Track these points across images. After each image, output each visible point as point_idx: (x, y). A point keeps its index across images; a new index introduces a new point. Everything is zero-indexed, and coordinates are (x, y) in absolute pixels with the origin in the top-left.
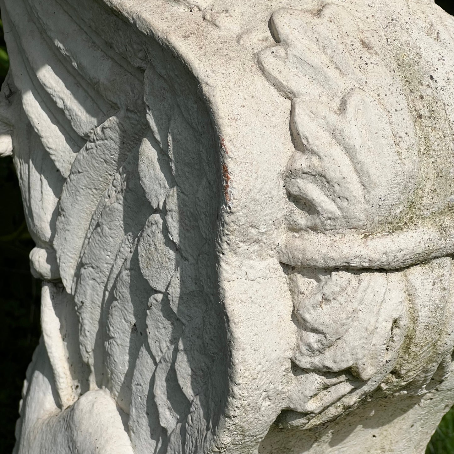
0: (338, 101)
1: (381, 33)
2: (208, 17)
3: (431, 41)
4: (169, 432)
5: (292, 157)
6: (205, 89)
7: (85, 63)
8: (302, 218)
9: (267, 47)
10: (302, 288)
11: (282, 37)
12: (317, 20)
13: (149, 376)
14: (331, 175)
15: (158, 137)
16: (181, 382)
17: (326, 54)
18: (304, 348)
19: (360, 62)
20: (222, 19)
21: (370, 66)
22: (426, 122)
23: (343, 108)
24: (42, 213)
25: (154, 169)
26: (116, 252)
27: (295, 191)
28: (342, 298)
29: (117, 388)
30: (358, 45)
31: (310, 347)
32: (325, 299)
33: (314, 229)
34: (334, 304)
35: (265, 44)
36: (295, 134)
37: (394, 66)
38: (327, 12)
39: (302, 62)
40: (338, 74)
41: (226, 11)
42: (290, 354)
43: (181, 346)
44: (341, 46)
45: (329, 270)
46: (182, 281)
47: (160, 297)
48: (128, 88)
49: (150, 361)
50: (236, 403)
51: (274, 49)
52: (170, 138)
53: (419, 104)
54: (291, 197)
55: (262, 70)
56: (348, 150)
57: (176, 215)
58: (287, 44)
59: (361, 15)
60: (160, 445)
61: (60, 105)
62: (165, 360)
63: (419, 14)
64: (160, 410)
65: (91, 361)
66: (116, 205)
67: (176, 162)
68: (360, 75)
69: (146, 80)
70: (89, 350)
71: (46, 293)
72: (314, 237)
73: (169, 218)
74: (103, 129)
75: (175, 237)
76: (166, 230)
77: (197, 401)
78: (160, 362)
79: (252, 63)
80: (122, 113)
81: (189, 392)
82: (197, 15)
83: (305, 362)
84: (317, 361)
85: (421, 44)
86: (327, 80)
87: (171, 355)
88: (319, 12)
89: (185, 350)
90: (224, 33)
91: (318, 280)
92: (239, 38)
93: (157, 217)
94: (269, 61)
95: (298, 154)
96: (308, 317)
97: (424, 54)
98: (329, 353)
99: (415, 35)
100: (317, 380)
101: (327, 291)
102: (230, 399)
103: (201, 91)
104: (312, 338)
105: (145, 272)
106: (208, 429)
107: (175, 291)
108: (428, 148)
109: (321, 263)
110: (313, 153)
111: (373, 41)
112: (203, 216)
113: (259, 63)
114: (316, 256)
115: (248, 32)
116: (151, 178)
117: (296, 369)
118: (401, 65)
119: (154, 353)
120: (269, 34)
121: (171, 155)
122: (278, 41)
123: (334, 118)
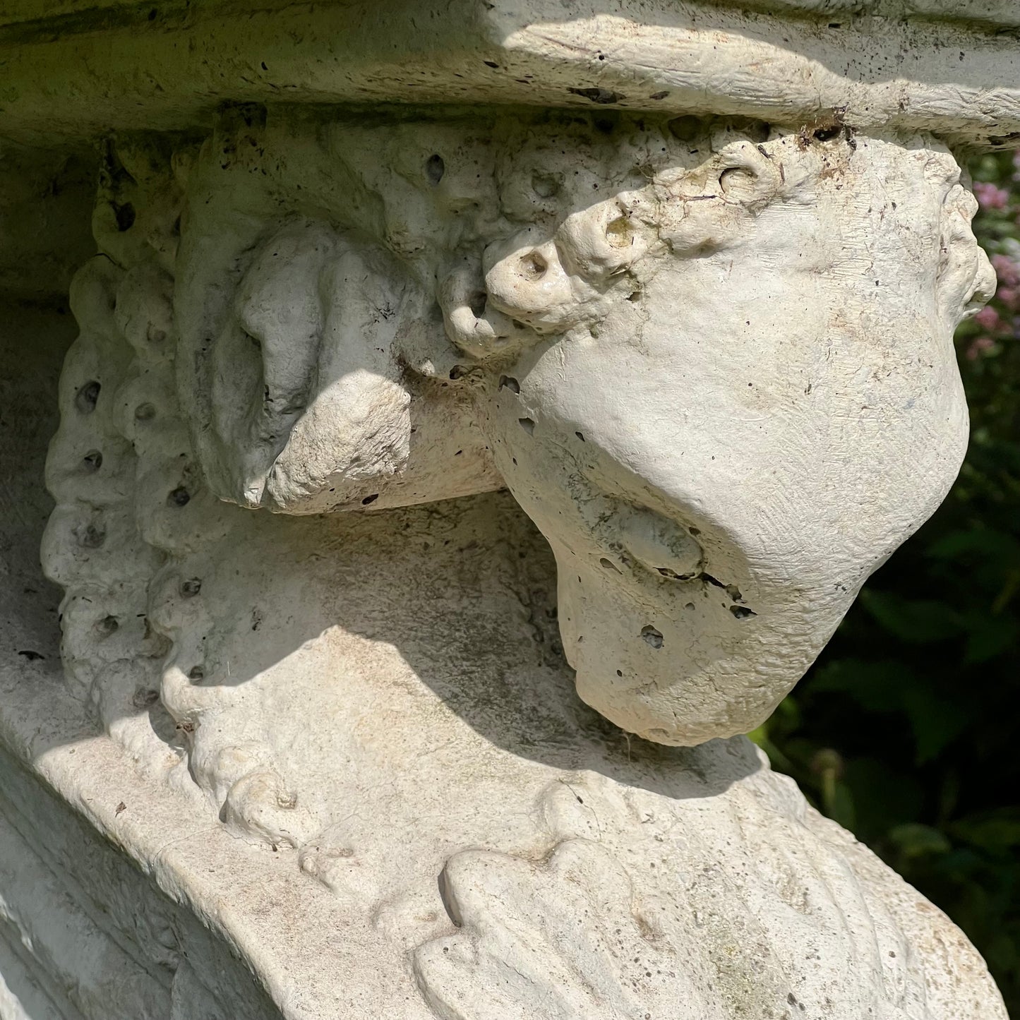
1: (683, 899)
2: (309, 865)
3: (790, 913)
7: (48, 941)
9: (435, 937)
11: (466, 916)
12: (544, 878)
17: (561, 952)
19: (634, 970)
20: (339, 871)
21: (656, 981)
30: (631, 931)
35: (431, 927)
37: (711, 974)
38: (565, 859)
39: (509, 972)
40: (586, 998)
41: (348, 852)
44: (593, 936)
48: (140, 1004)
51: (448, 942)
55: (423, 988)
59: (639, 859)
63: (766, 851)
68: (634, 999)
69: (176, 996)
82: (288, 859)
85: (767, 921)
86: (563, 1013)
88: (549, 856)
90: (342, 901)
92: (375, 913)
94: (438, 969)
97: (776, 944)
99: (755, 901)
111: (665, 920)
113: (417, 972)
115: (394, 900)
118: (725, 971)
120: (439, 904)
122: (458, 922)
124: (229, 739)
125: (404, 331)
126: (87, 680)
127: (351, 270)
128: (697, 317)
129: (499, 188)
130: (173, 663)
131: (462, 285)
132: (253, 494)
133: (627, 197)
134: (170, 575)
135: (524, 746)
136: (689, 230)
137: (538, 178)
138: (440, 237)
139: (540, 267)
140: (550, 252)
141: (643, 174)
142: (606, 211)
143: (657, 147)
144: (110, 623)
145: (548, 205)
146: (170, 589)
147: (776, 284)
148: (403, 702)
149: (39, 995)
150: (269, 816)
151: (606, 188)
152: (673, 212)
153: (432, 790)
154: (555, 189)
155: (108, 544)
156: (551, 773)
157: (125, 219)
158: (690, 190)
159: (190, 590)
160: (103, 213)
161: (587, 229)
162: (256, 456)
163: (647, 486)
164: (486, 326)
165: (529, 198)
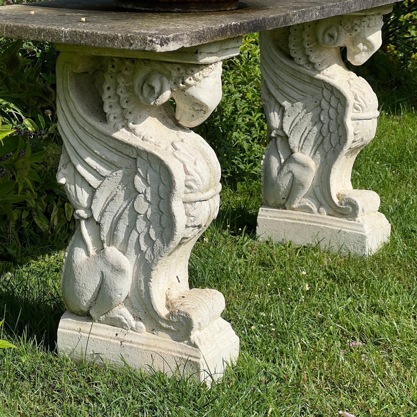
0: (193, 162)
4: (144, 251)
5: (186, 177)
6: (166, 163)
7: (109, 157)
8: (188, 190)
10: (188, 207)
11: (178, 148)
13: (136, 238)
14: (196, 180)
15: (142, 175)
16: (151, 236)
17: (188, 151)
18: (190, 221)
22: (209, 165)
23: (195, 164)
24: (83, 199)
25: (140, 183)
26: (120, 206)
27: (187, 184)
28: (198, 208)
29: (118, 245)
31: (191, 221)
32: (195, 209)
33: (191, 193)
34: (197, 210)
35: (173, 150)
36: (186, 171)
41: (160, 143)
42: (186, 223)
43: (151, 227)
45: (195, 202)
46: (152, 210)
47: (142, 215)
48: (126, 163)
49: (136, 233)
50: (176, 236)
51: (176, 151)
52: (148, 175)
53: (207, 161)
54: (186, 186)
55: (176, 157)
56: (198, 174)
57: (150, 194)
58: (179, 150)
60: (139, 256)
61: (95, 168)
62: (144, 232)
64: (142, 246)
65: (105, 239)
66: (122, 194)
67: (150, 181)
69: (138, 161)
70: (105, 236)
71: (83, 223)
72: (191, 194)
73: (147, 195)
74: (116, 174)
75: (149, 199)
76: (145, 198)
77: (158, 240)
78: (141, 232)
79: (172, 155)
80: (124, 169)
81: (154, 238)
82: (153, 144)
83: (189, 225)
84: (193, 224)
86: (190, 158)
87: (146, 230)
89: (153, 228)
90: (162, 148)
91: (192, 205)
93: (142, 195)
94: (177, 155)
95: (187, 176)
96: (191, 213)
98: (195, 222)
100: (191, 228)
101: (195, 207)
102: (174, 236)
103: (165, 163)
104: (192, 218)
105: (137, 210)
106: (164, 245)
107: (149, 213)
108: (211, 171)
109: (194, 200)
110: (192, 175)
112: (162, 193)
113: (174, 155)
114: (193, 199)
115: (168, 147)
116: (139, 185)
117: (187, 227)
118: (201, 152)
119: (138, 231)
120: (173, 148)
121: (148, 179)
122: (176, 149)
123: (194, 167)
124: (140, 131)
125: (171, 85)
126: (113, 124)
127: (165, 79)
128: (206, 84)
129: (186, 71)
130: (130, 122)
131: (181, 81)
132: (152, 103)
133: (200, 72)
134: (127, 111)
135: (171, 128)
136: (206, 75)
137: (191, 70)
138: (177, 76)
139: (190, 79)
140: (192, 78)
141: (202, 70)
142: (198, 73)
143: (203, 67)
144: (115, 117)
145: (192, 73)
146: (128, 113)
147: (212, 79)
148: (159, 125)
149: (102, 163)
150: (150, 140)
151: (198, 71)
152: (204, 73)
153: (166, 135)
154: (193, 71)
155: (113, 107)
156: (176, 131)
157: (113, 67)
158: (206, 71)
159: (130, 113)
160: (110, 66)
161: (197, 76)
162: (152, 99)
163: (200, 102)
164: (184, 86)
165: (190, 72)
